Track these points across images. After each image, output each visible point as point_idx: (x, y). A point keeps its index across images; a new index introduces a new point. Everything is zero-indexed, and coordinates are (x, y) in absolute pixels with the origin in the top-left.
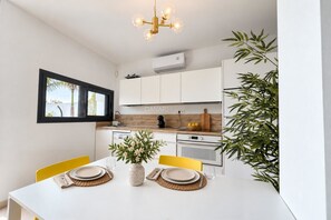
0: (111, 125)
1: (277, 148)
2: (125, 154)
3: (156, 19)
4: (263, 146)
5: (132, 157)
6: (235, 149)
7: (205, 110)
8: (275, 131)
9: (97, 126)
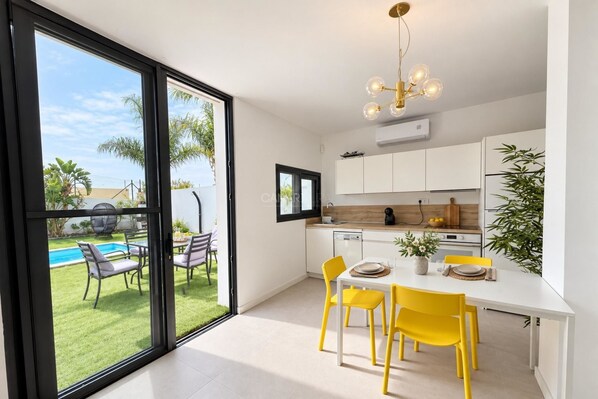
0: (321, 222)
1: (541, 245)
2: (410, 250)
3: (402, 84)
4: (528, 243)
5: (417, 252)
6: (502, 246)
7: (452, 200)
8: (539, 228)
9: (308, 224)
